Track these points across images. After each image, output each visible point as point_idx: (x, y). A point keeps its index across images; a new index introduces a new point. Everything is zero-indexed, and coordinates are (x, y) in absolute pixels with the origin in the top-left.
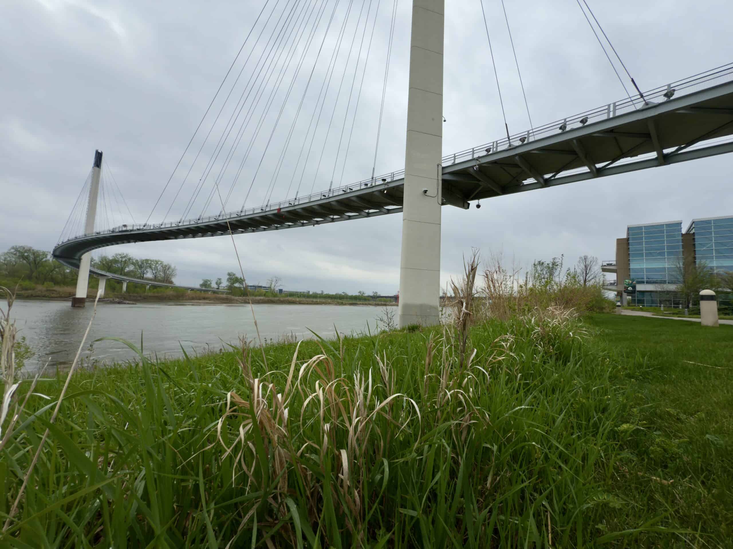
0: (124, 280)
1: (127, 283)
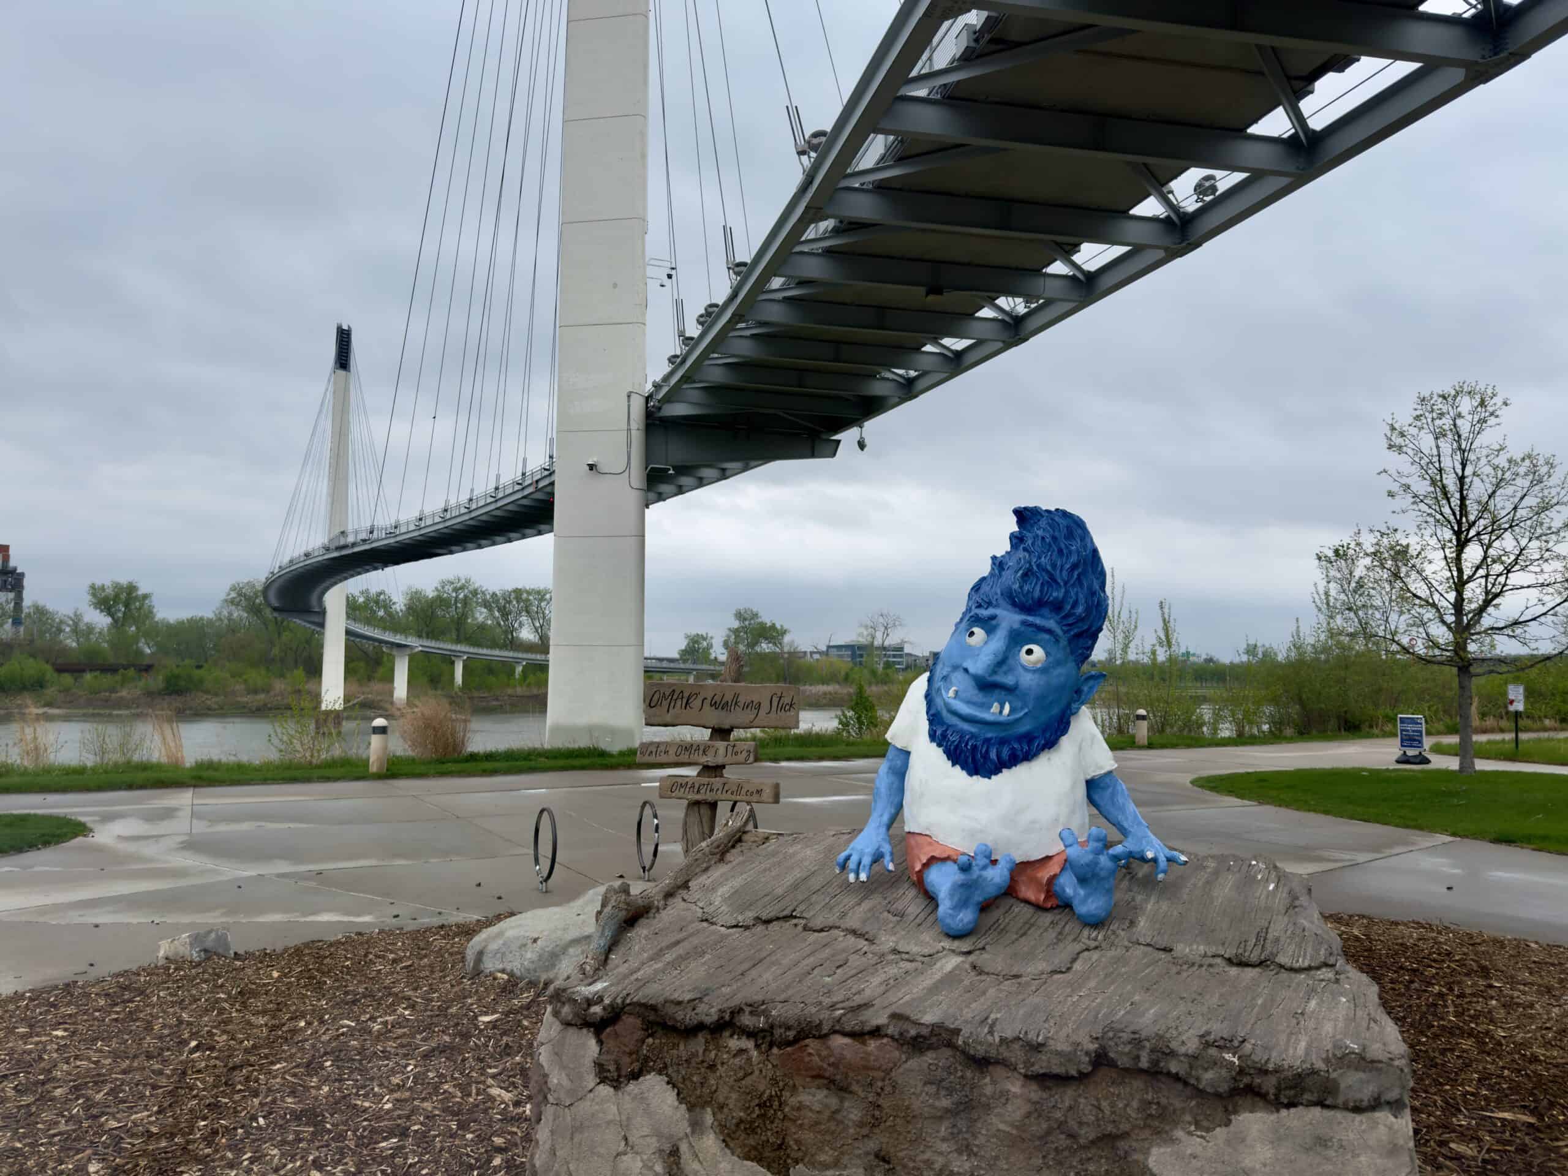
0: (458, 654)
1: (464, 661)
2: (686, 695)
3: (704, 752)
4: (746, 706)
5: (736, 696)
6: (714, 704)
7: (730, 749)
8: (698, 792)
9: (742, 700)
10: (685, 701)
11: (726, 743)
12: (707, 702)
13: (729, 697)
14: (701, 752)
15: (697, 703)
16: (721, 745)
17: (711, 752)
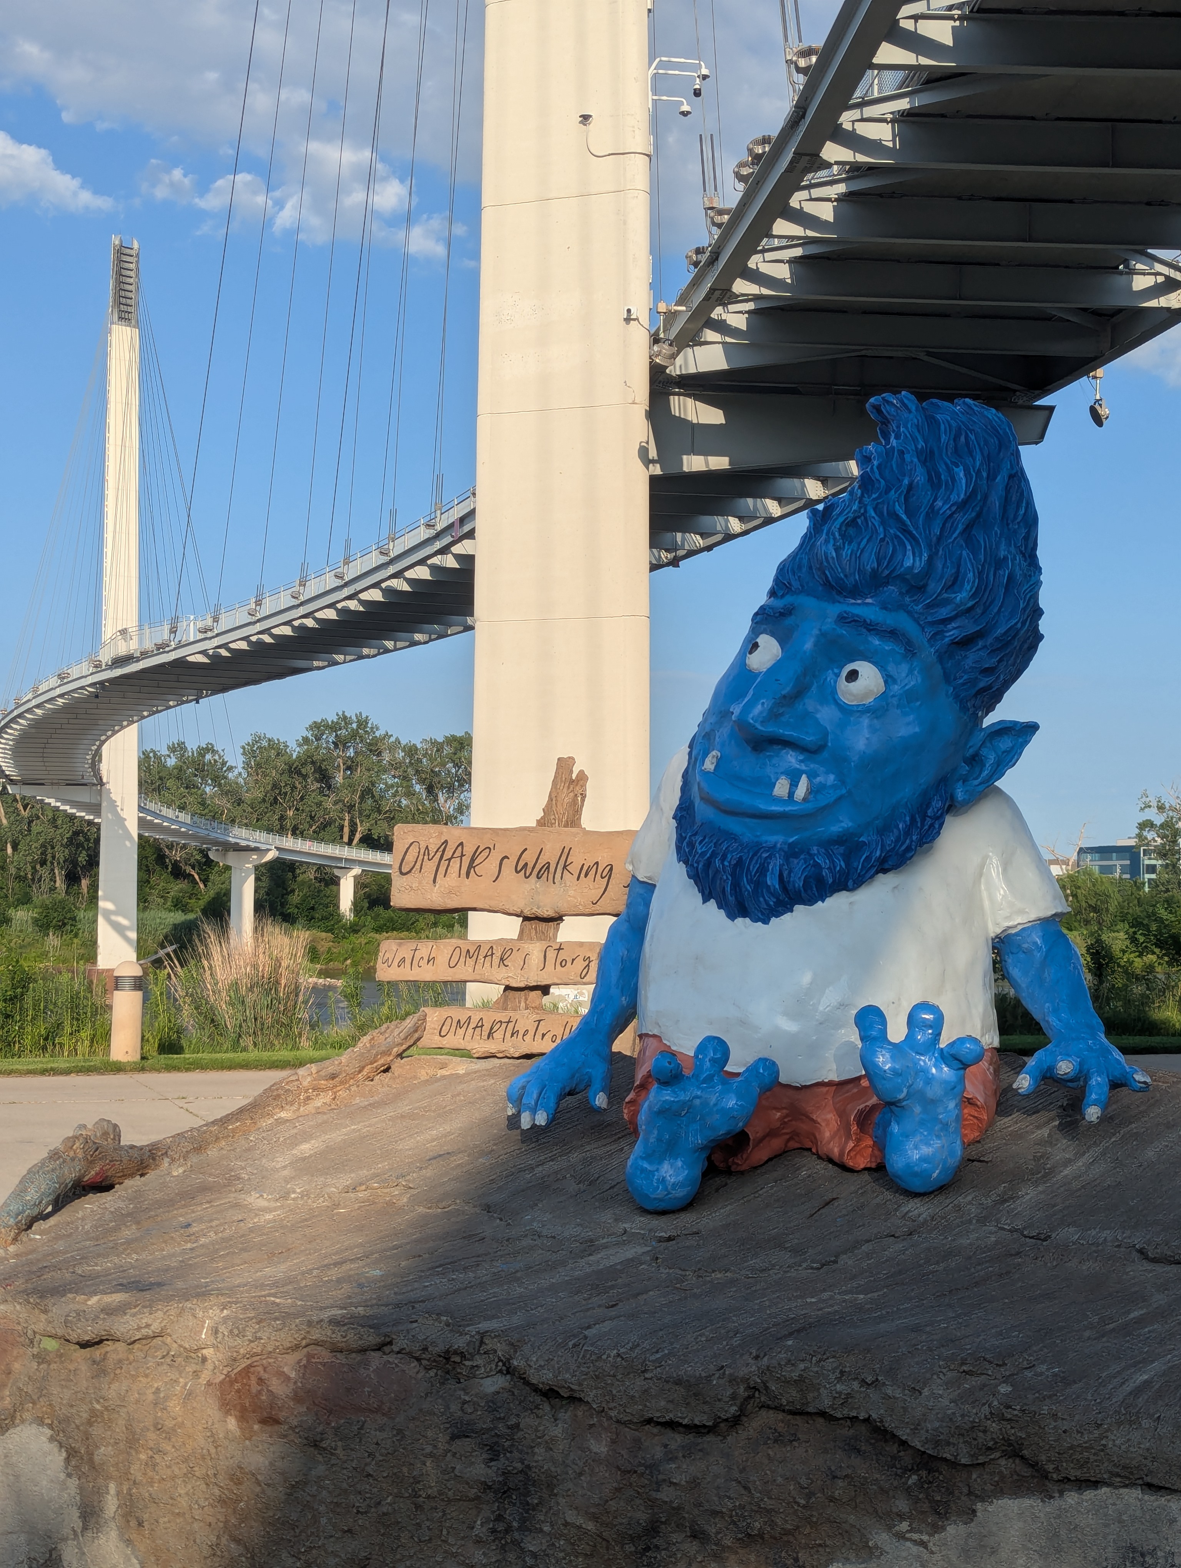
2: (469, 850)
3: (502, 959)
4: (584, 872)
5: (565, 853)
6: (522, 869)
7: (551, 954)
8: (490, 1035)
9: (577, 860)
10: (466, 861)
11: (545, 944)
12: (509, 867)
13: (550, 856)
14: (496, 959)
15: (489, 866)
16: (535, 950)
17: (514, 962)
